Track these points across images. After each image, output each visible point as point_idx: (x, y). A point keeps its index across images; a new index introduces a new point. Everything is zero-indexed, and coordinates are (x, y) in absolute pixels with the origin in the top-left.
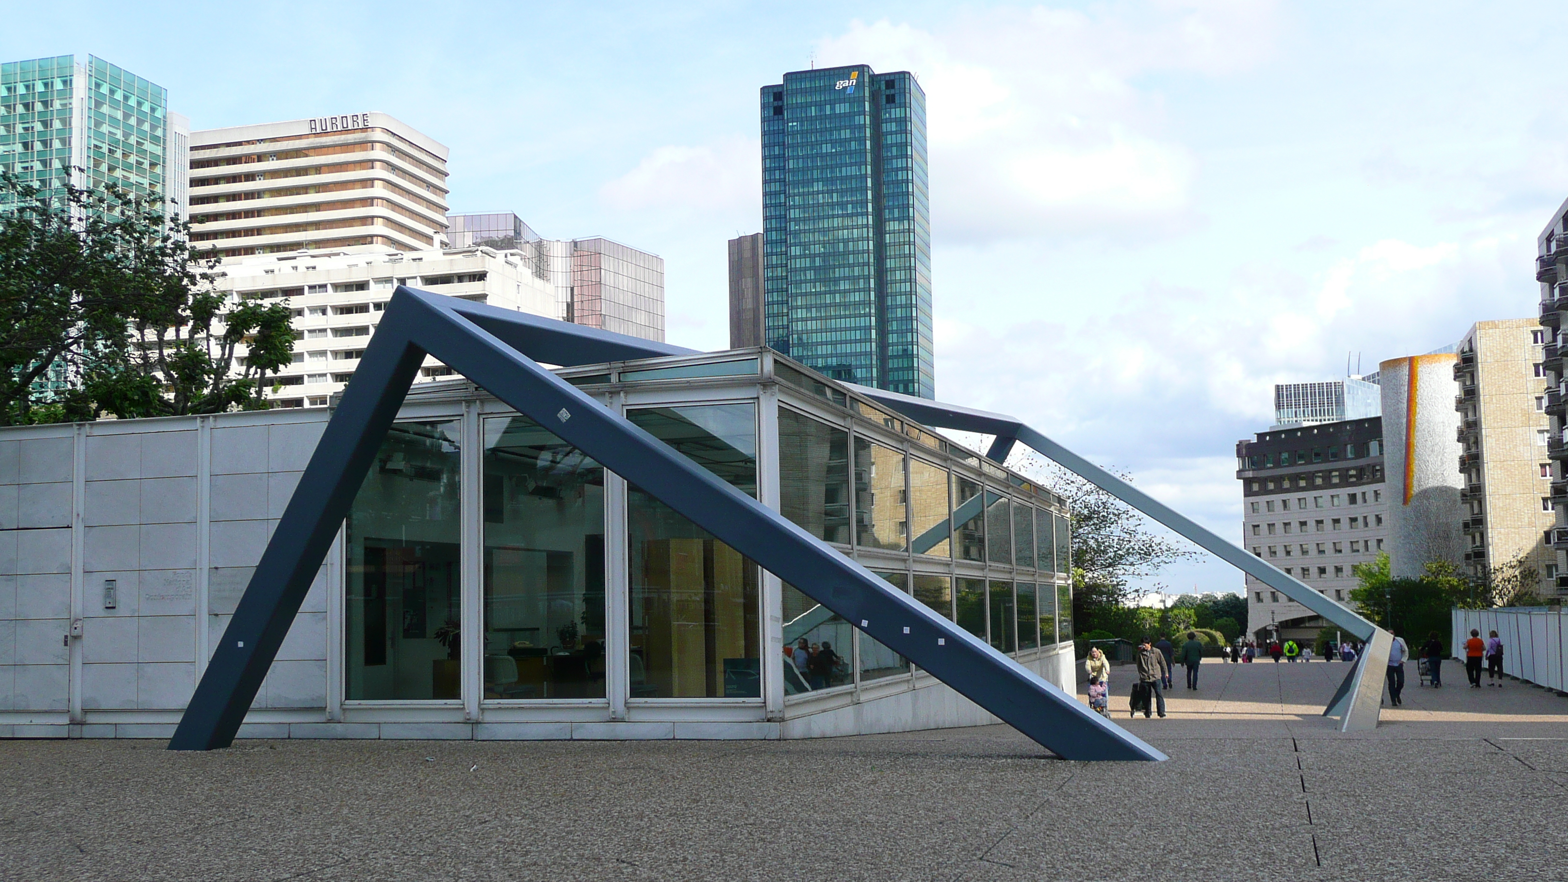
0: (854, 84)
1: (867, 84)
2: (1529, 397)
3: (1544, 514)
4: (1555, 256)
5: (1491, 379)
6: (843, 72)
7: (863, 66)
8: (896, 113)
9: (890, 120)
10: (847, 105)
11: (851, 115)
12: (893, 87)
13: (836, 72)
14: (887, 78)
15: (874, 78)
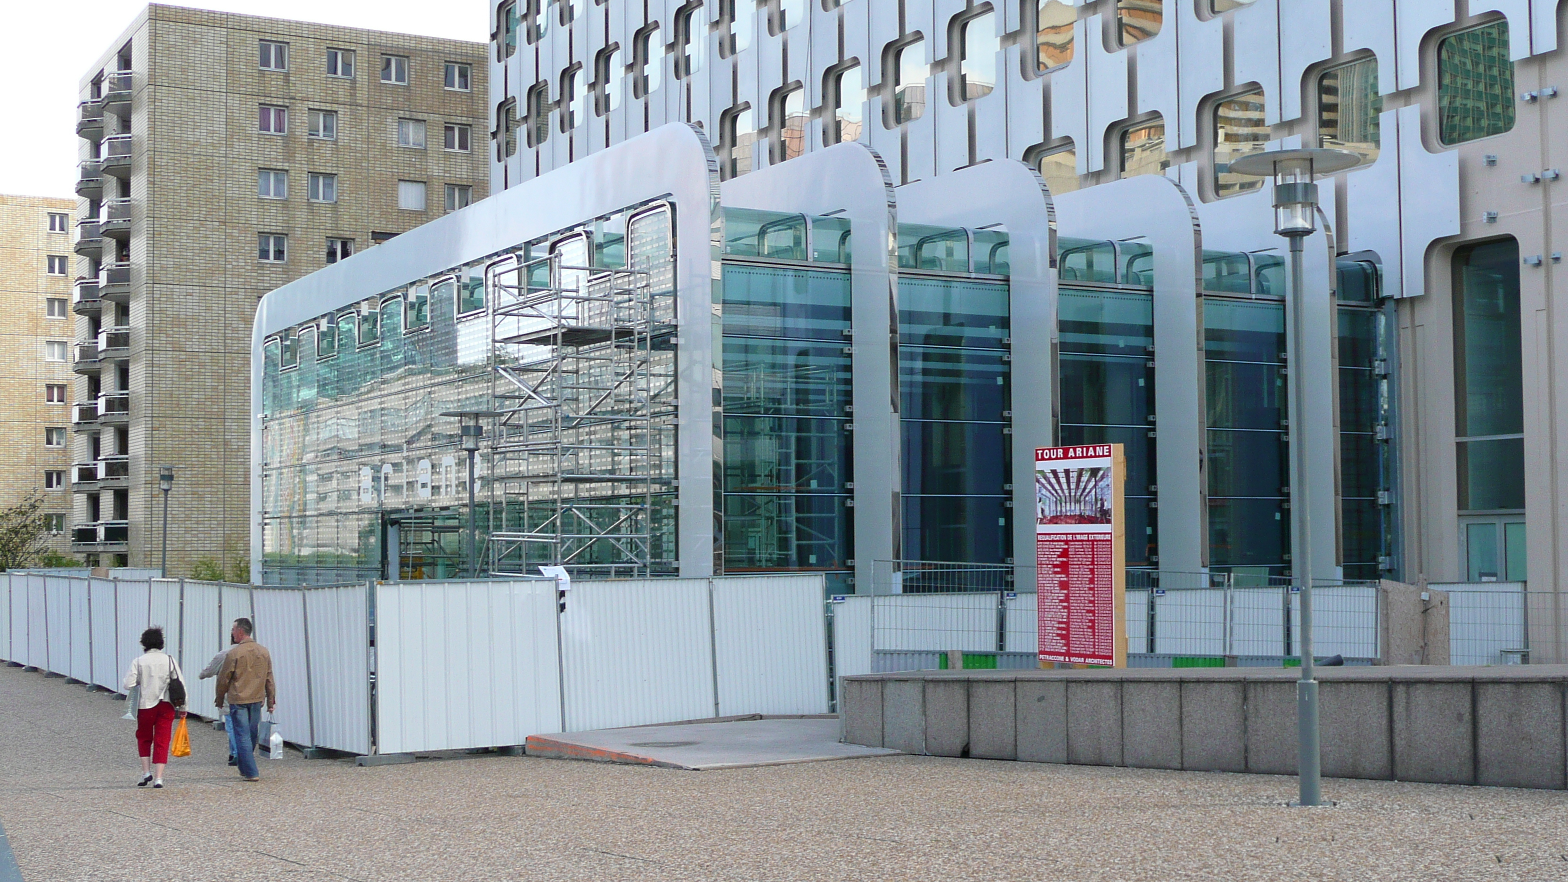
3: (47, 448)
4: (106, 102)
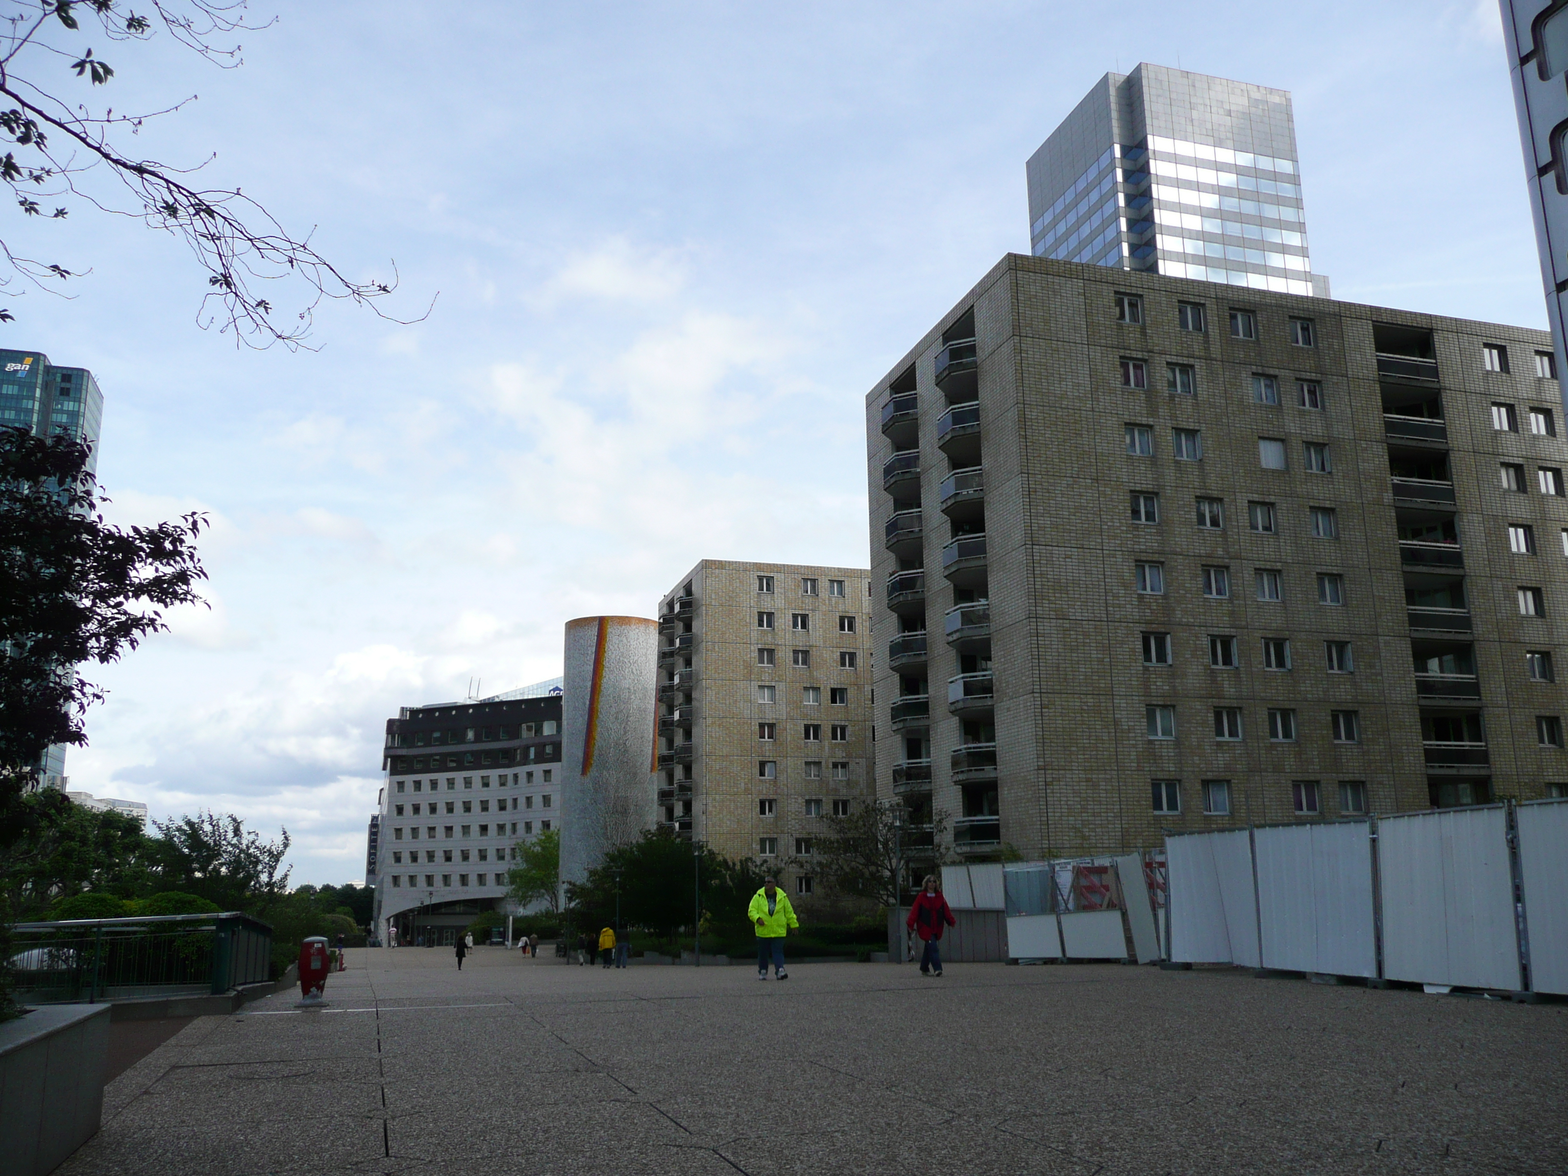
0: (27, 369)
1: (41, 372)
2: (752, 648)
3: (760, 780)
5: (715, 624)
6: (18, 356)
7: (39, 354)
8: (70, 406)
9: (62, 411)
10: (16, 387)
11: (18, 398)
12: (69, 381)
13: (9, 354)
14: (65, 372)
15: (49, 369)
